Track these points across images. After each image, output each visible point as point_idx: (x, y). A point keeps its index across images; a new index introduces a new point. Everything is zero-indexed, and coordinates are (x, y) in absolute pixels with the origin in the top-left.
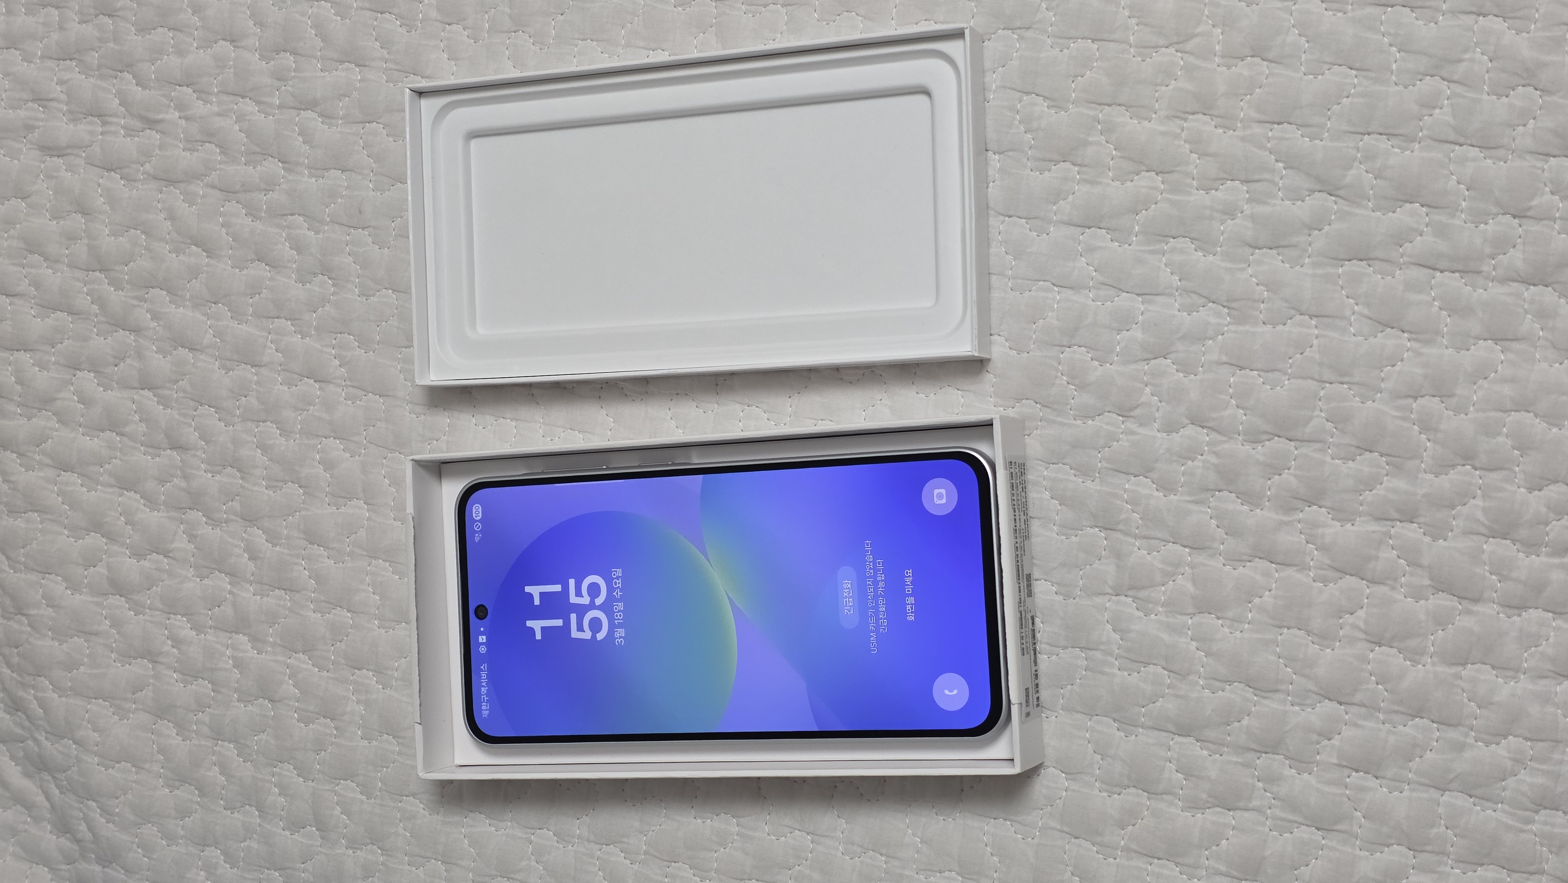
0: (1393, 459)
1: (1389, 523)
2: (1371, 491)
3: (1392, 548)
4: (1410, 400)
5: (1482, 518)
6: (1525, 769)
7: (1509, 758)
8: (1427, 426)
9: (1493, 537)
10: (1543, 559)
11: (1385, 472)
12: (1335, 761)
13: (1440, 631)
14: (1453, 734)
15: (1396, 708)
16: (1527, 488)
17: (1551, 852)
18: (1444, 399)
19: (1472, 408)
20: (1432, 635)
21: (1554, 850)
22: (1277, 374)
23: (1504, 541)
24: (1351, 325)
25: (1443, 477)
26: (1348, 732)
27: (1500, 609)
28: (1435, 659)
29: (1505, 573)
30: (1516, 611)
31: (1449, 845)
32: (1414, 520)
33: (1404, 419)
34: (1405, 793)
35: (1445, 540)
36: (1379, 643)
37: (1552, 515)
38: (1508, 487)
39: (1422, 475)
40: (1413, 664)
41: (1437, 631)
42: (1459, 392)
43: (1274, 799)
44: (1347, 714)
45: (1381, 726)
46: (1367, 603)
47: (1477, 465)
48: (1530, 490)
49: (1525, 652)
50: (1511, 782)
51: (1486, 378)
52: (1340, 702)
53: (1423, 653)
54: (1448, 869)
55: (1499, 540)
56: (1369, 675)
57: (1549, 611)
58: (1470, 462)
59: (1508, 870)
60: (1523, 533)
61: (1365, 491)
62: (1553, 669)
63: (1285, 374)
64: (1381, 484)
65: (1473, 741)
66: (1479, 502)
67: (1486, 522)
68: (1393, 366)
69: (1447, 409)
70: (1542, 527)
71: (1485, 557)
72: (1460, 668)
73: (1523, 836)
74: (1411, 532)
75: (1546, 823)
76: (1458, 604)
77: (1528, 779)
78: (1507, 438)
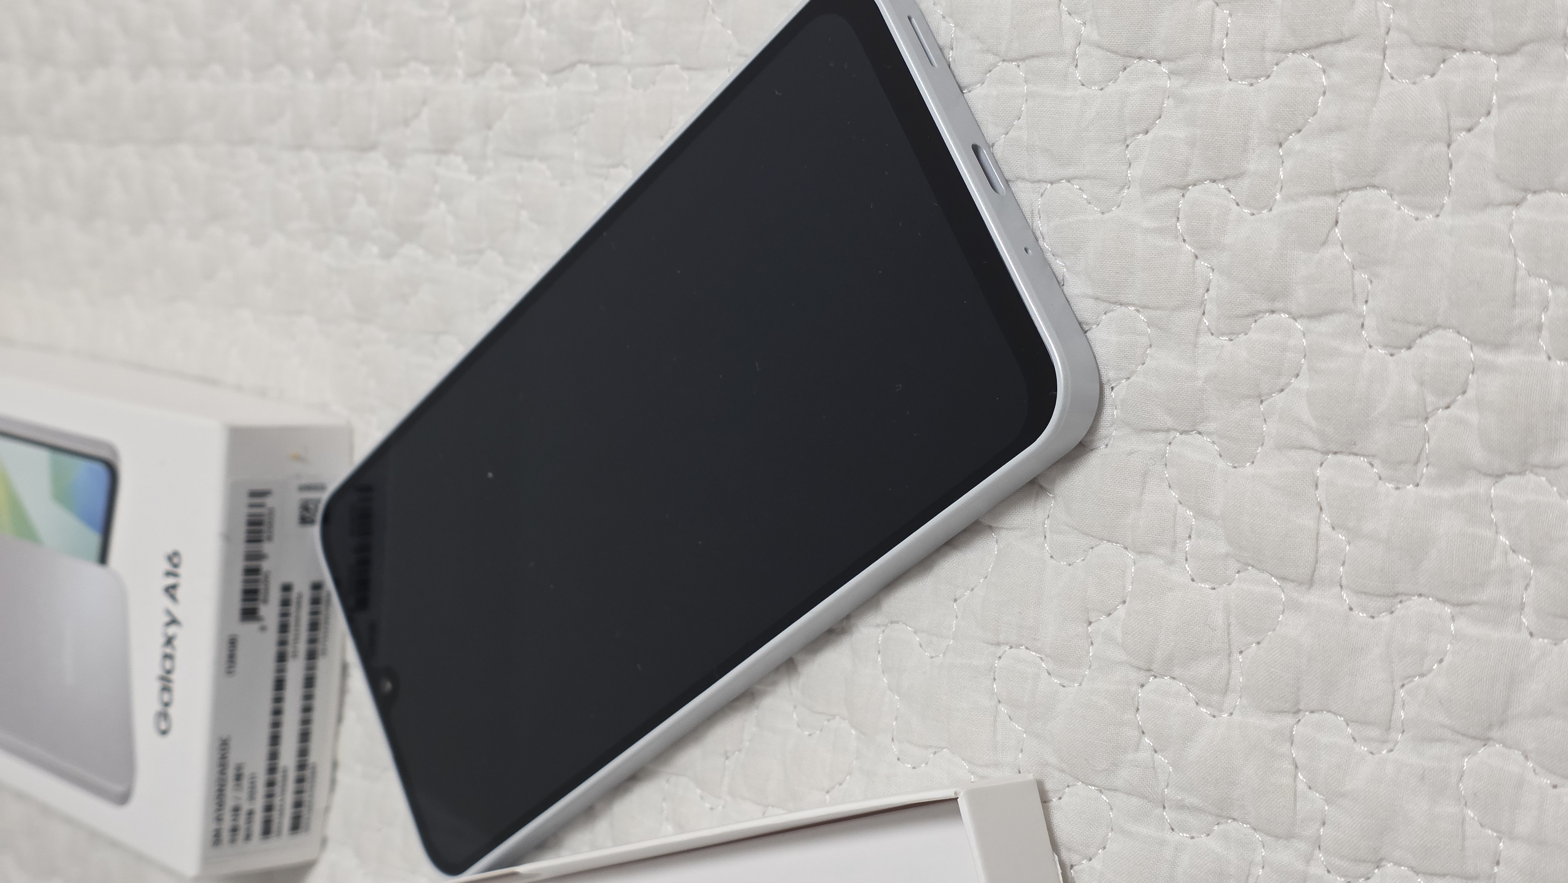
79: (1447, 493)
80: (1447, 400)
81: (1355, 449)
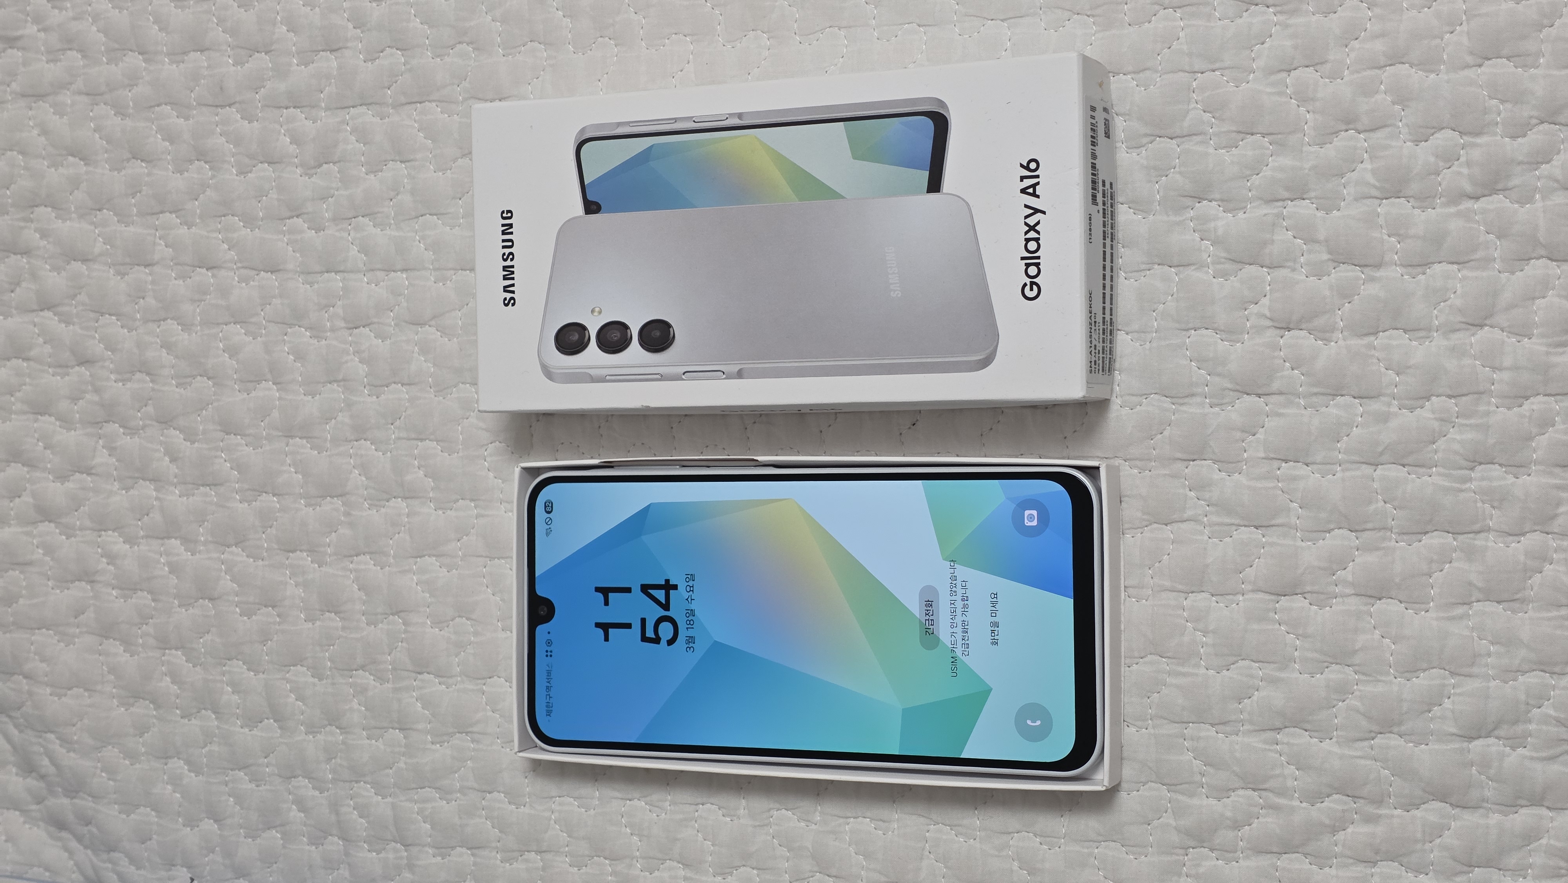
0: (1275, 136)
1: (1280, 204)
2: (1258, 174)
3: (1287, 230)
4: (1284, 74)
5: (1372, 181)
6: (1453, 427)
7: (1436, 419)
8: (1304, 98)
9: (1386, 199)
10: (1438, 210)
11: (1269, 152)
12: (1262, 455)
13: (1347, 304)
14: (1375, 406)
15: (1315, 390)
16: (1413, 141)
17: (1494, 507)
18: (1318, 67)
19: (1346, 72)
20: (1339, 310)
21: (1496, 504)
22: (1148, 73)
23: (1398, 200)
24: (1215, 10)
25: (1328, 145)
26: (1270, 423)
27: (1404, 270)
28: (1345, 333)
29: (1402, 232)
30: (1419, 269)
31: (1390, 520)
32: (1305, 196)
33: (1280, 94)
34: (1338, 475)
35: (1339, 210)
36: (1287, 328)
37: (1441, 164)
38: (1394, 143)
39: (1306, 148)
40: (1325, 342)
41: (1343, 305)
42: (1331, 57)
43: (1208, 506)
44: (1267, 405)
45: (1303, 412)
46: (1270, 290)
47: (1360, 127)
48: (1417, 142)
49: (1435, 309)
50: (1441, 443)
51: (1357, 39)
52: (1259, 394)
53: (1333, 330)
54: (1393, 543)
55: (1393, 200)
56: (1282, 361)
57: (1453, 263)
58: (1351, 126)
59: (1453, 534)
60: (1414, 187)
61: (1252, 175)
62: (1464, 320)
63: (1156, 71)
64: (1267, 165)
65: (1396, 409)
66: (1368, 165)
67: (1377, 184)
68: (1263, 44)
69: (1322, 78)
70: (1433, 177)
71: (1381, 221)
72: (1372, 338)
73: (1462, 496)
74: (1304, 209)
75: (1483, 479)
76: (1360, 273)
77: (1458, 437)
78: (1385, 94)
79: (1453, 210)
80: (1450, 164)
81: (1401, 194)
